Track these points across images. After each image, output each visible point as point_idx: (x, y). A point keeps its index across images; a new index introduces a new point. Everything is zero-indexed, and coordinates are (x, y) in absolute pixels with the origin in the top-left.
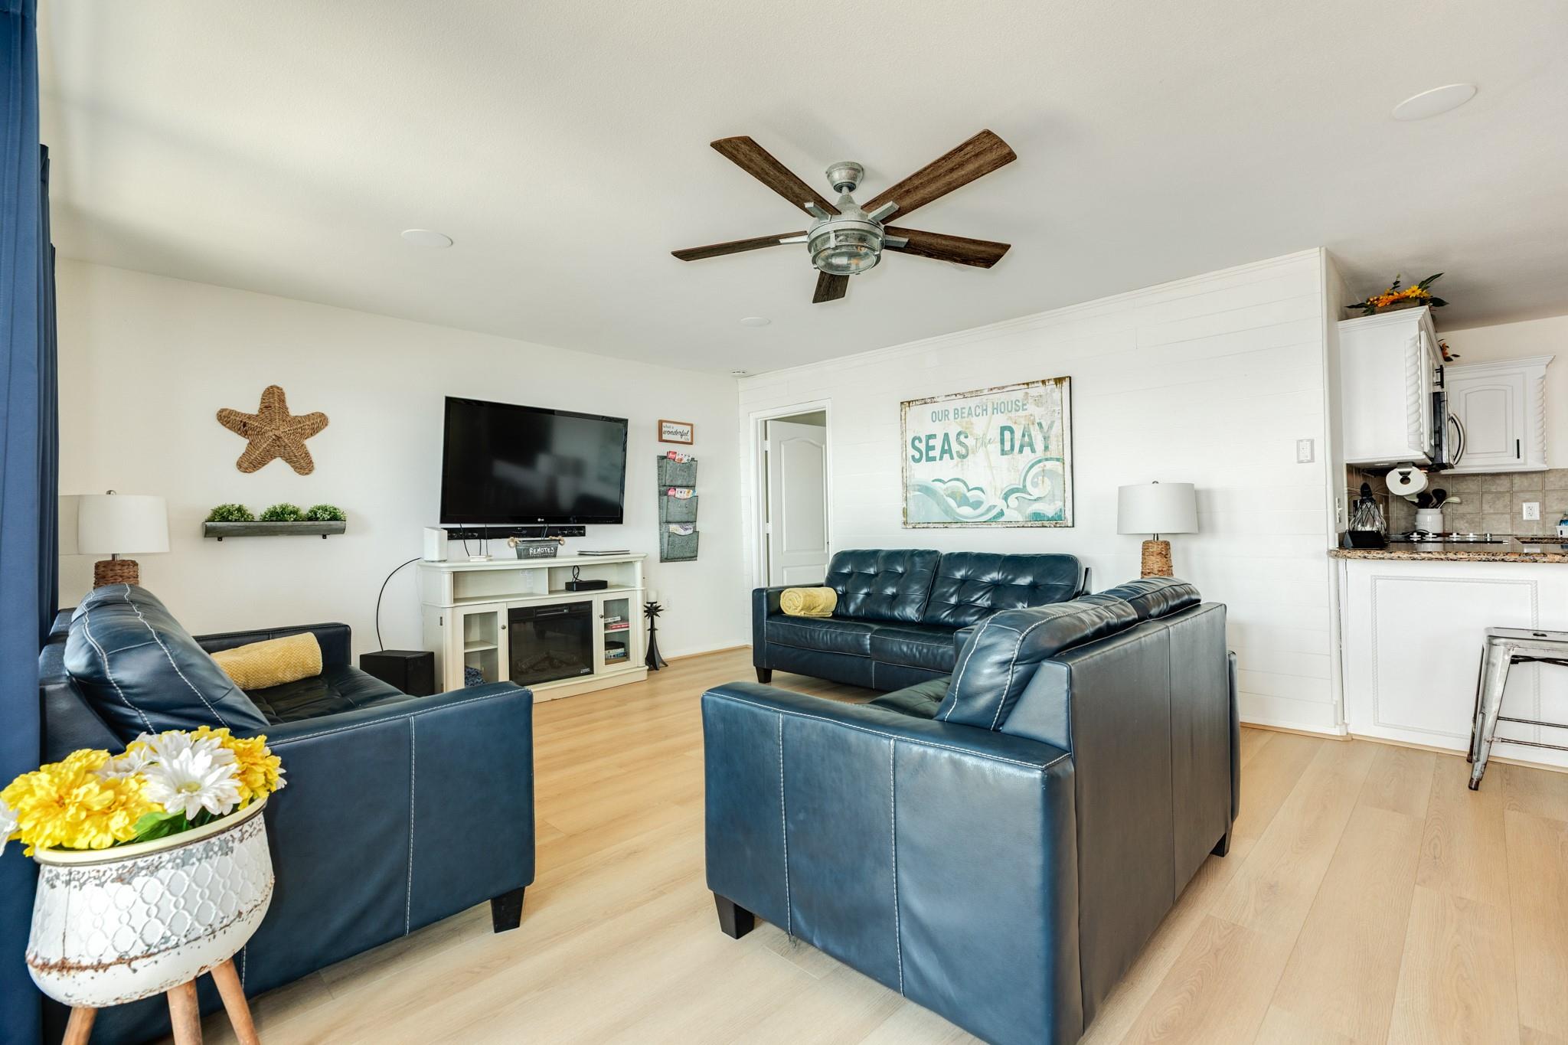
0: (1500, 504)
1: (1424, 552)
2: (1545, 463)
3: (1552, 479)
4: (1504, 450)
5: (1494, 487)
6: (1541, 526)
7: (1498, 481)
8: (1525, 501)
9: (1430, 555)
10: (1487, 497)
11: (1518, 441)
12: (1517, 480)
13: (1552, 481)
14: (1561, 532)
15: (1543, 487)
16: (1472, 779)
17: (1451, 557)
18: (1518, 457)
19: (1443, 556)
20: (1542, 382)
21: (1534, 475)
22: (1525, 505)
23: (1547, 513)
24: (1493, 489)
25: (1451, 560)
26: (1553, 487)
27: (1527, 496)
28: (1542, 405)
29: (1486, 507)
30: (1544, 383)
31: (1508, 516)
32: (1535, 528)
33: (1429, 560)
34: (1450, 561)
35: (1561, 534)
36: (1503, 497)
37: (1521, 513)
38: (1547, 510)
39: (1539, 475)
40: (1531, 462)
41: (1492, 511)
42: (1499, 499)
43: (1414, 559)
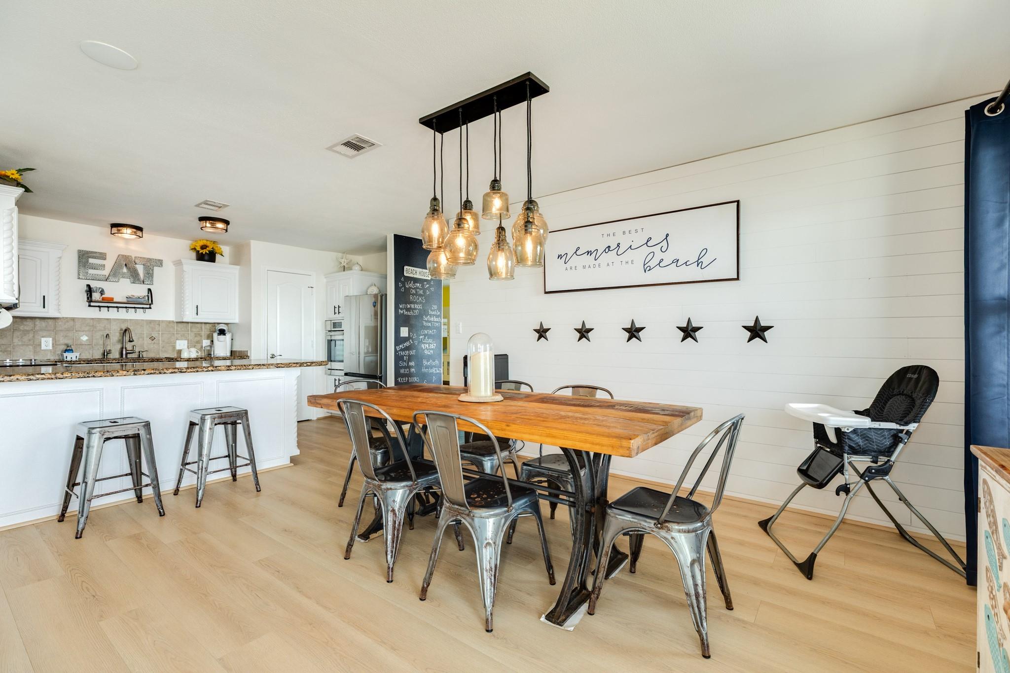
0: (26, 339)
1: (38, 374)
2: (60, 313)
3: (60, 323)
4: (34, 302)
5: (22, 326)
6: (52, 353)
7: (25, 323)
8: (43, 337)
9: (43, 376)
10: (17, 334)
11: (44, 296)
12: (38, 322)
13: (60, 325)
14: (66, 357)
15: (55, 327)
16: (78, 531)
17: (59, 377)
18: (44, 307)
19: (53, 376)
20: (59, 261)
21: (49, 320)
22: (43, 340)
23: (58, 345)
24: (22, 328)
25: (59, 378)
26: (60, 328)
27: (45, 333)
28: (59, 275)
29: (16, 341)
30: (60, 261)
31: (31, 347)
32: (49, 355)
33: (42, 379)
34: (58, 380)
35: (66, 358)
36: (28, 334)
37: (40, 345)
38: (56, 343)
39: (52, 320)
40: (50, 312)
41: (20, 343)
42: (25, 335)
43: (31, 380)
